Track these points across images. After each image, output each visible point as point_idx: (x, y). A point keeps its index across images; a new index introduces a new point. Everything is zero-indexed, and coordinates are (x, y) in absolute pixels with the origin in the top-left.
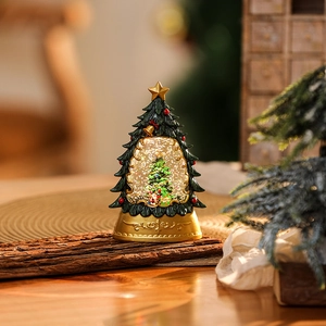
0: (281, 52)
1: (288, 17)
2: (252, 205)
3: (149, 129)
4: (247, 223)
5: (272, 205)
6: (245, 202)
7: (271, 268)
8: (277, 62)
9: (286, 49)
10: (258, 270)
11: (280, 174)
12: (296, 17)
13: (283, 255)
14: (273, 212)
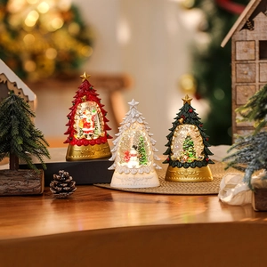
0: (255, 82)
1: (257, 61)
2: (238, 157)
3: (181, 120)
4: (236, 168)
5: (249, 156)
6: (234, 155)
7: (251, 192)
8: (252, 87)
9: (257, 80)
10: (243, 193)
11: (253, 139)
12: (262, 61)
13: (257, 184)
14: (250, 161)
